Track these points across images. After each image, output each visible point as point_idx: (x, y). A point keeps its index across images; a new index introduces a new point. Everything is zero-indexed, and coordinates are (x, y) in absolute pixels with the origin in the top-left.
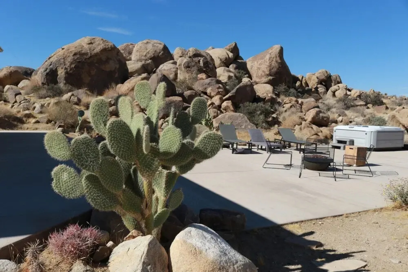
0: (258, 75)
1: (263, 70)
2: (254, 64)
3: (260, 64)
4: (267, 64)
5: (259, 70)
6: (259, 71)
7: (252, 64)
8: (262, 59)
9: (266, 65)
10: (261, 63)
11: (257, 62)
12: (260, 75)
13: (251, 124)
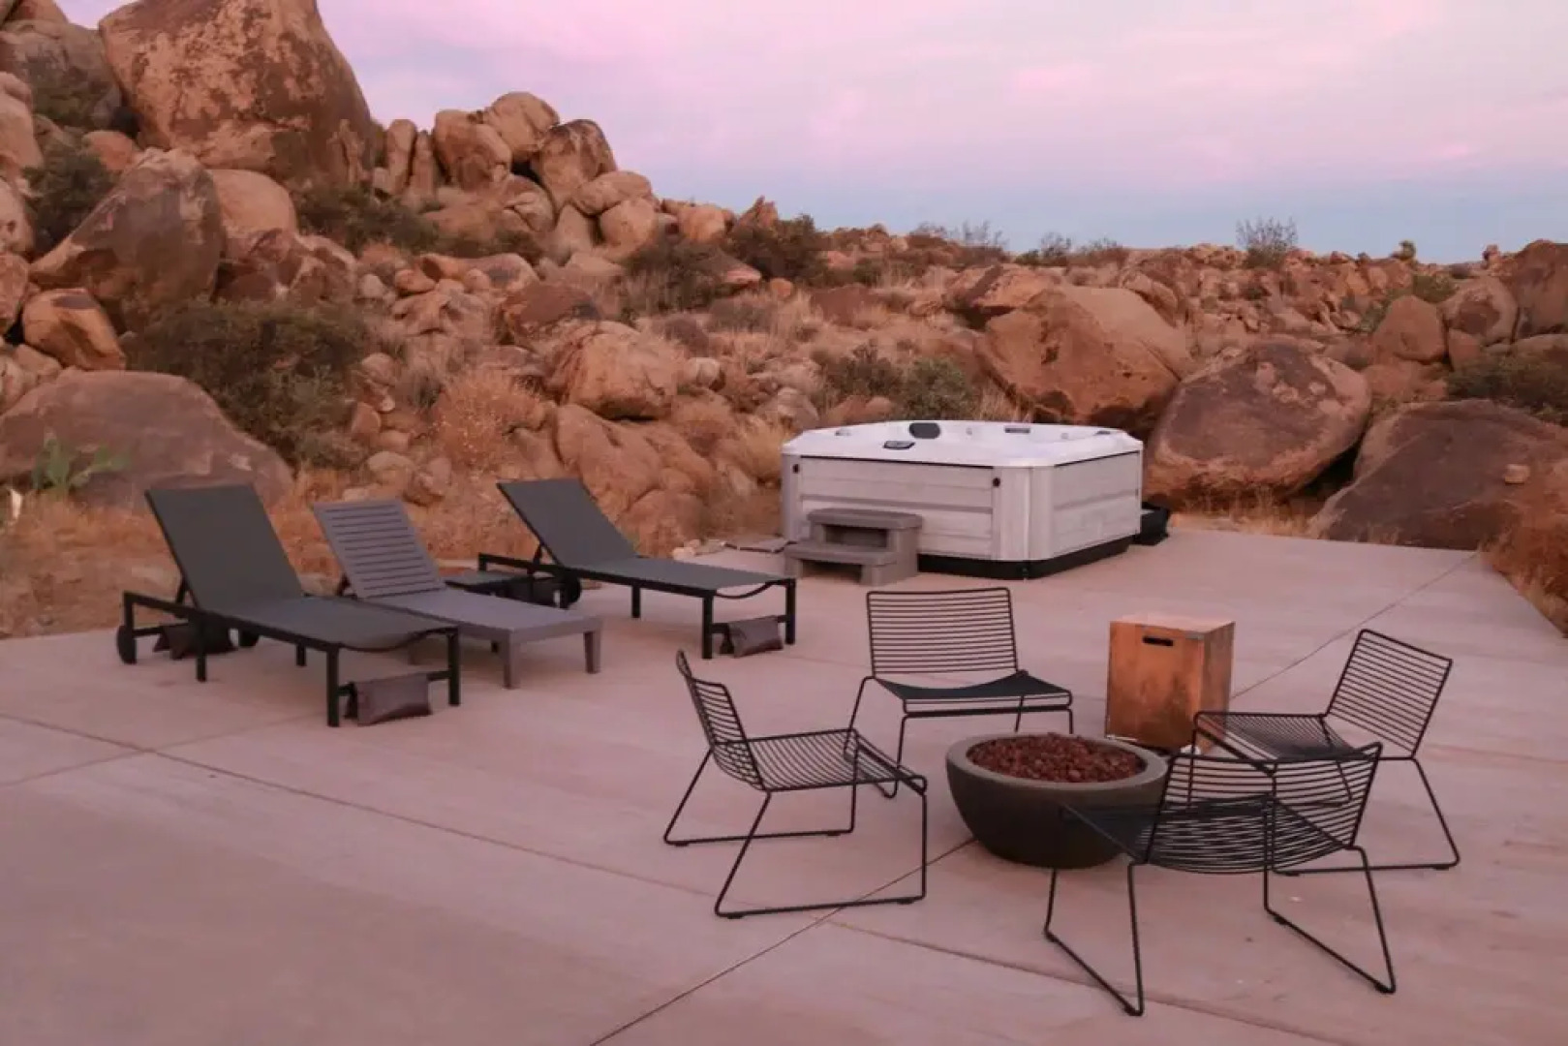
0: (184, 111)
1: (212, 86)
2: (153, 48)
3: (195, 50)
4: (231, 49)
5: (191, 84)
6: (186, 91)
7: (141, 48)
8: (203, 20)
9: (229, 57)
10: (194, 42)
11: (174, 38)
12: (193, 113)
13: (250, 441)
